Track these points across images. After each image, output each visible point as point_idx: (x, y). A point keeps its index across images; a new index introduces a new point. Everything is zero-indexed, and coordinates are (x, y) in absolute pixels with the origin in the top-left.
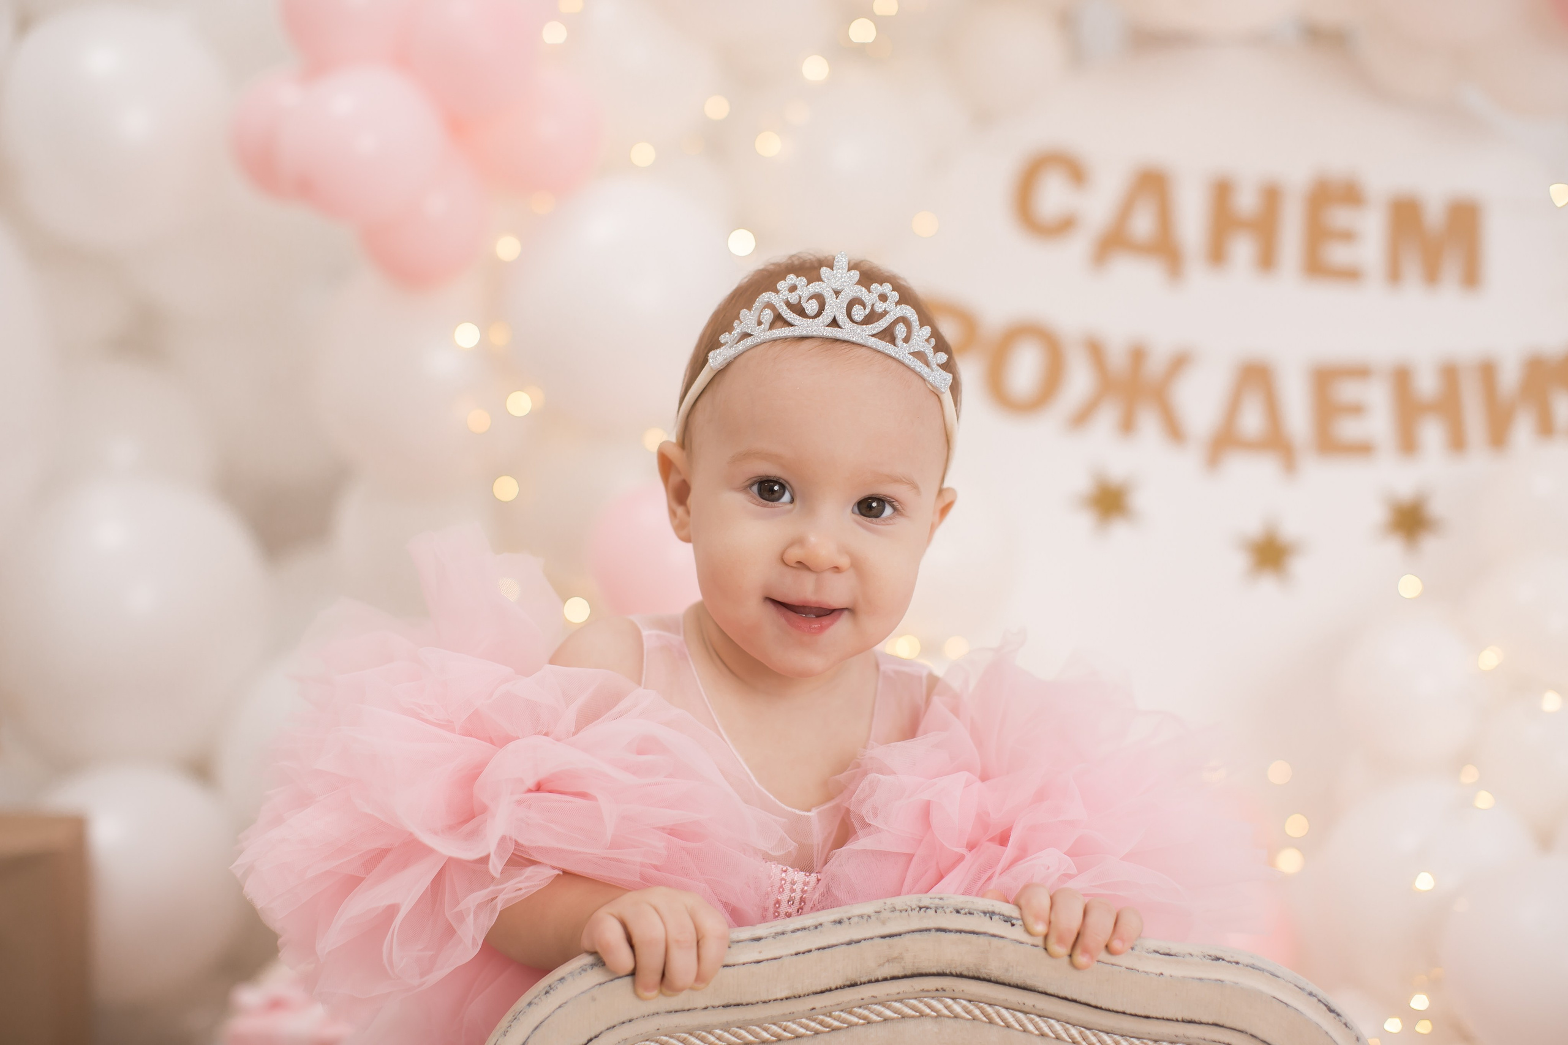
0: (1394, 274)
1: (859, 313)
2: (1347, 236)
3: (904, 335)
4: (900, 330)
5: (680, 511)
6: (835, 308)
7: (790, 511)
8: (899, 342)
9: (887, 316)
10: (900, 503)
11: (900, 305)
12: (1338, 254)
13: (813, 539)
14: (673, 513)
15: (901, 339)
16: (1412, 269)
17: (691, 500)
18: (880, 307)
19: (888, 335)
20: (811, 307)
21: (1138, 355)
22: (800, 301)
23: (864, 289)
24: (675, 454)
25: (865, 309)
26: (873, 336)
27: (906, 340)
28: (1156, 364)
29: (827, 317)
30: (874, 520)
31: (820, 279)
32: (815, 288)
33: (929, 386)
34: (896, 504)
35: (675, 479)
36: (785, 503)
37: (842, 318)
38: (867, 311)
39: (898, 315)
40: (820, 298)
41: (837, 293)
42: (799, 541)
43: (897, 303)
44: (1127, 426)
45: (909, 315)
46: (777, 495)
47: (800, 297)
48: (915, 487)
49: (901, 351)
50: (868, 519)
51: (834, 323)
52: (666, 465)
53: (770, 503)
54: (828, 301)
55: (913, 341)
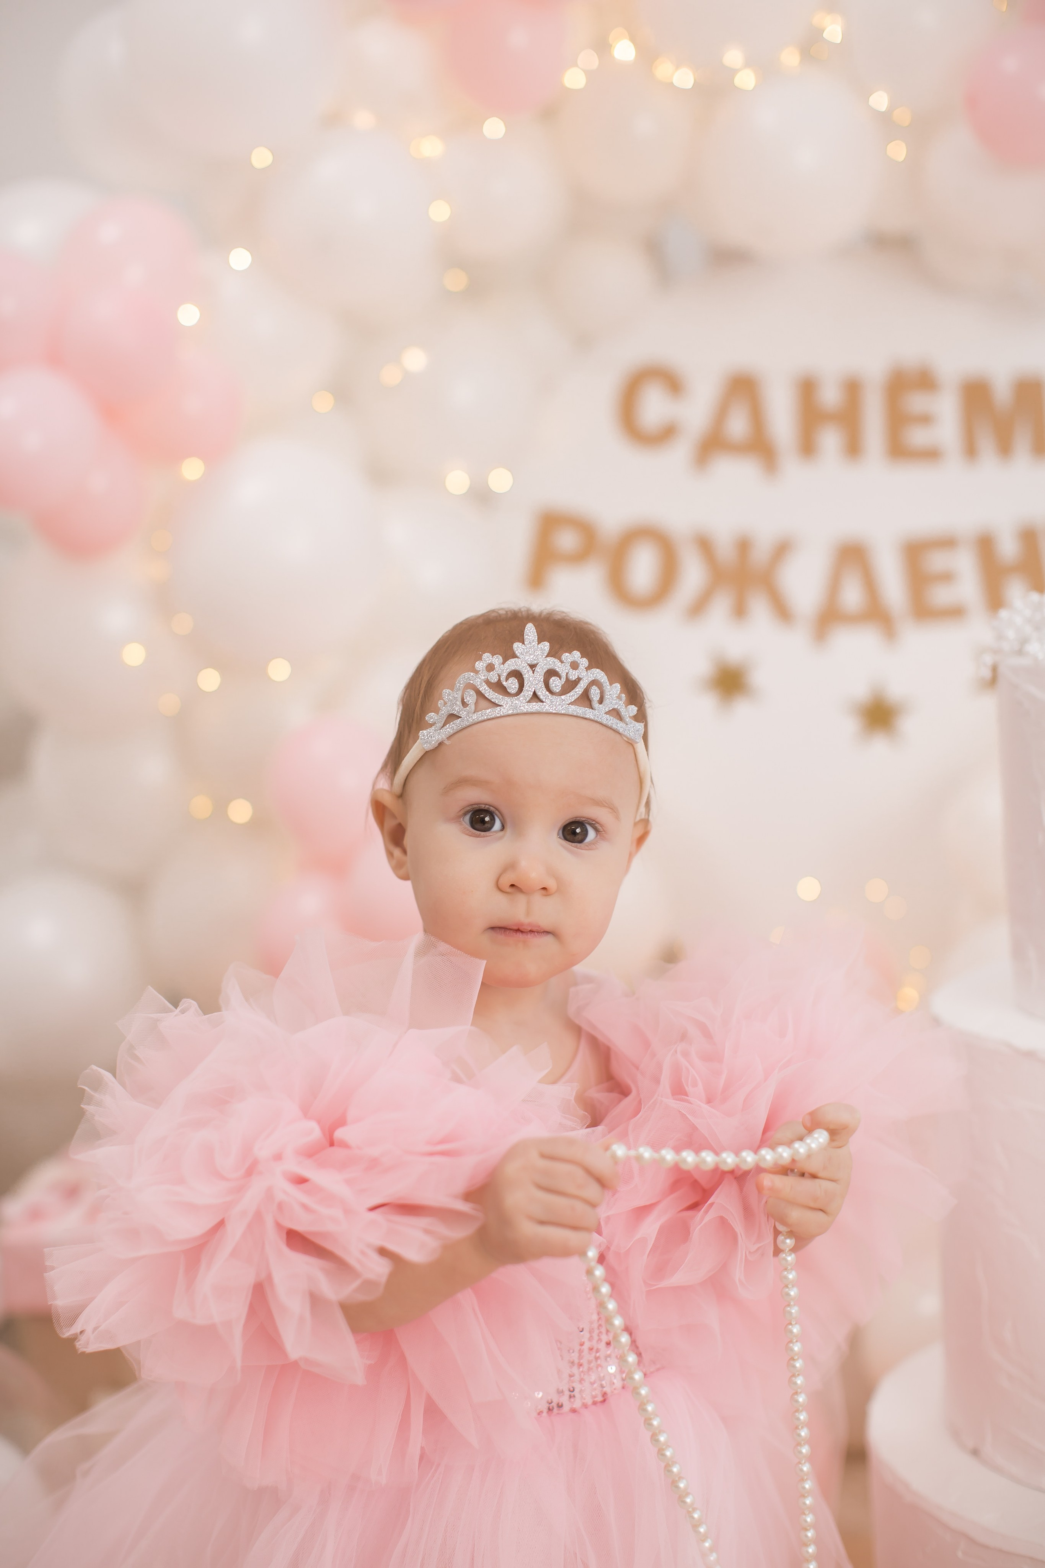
0: (971, 450)
1: (556, 684)
2: (926, 419)
3: (598, 698)
4: (595, 693)
5: (397, 852)
6: (534, 681)
7: (501, 838)
8: (596, 704)
9: (581, 682)
10: (601, 826)
11: (590, 669)
12: (918, 437)
13: (524, 864)
14: (390, 854)
15: (596, 702)
16: (986, 444)
17: (408, 841)
18: (573, 676)
19: (585, 699)
20: (512, 685)
21: (744, 546)
22: (499, 679)
23: (556, 660)
24: (388, 800)
25: (560, 679)
26: (571, 703)
27: (601, 701)
28: (761, 553)
29: (528, 693)
30: (579, 845)
31: (514, 656)
32: (511, 664)
33: (625, 738)
34: (597, 825)
35: (390, 823)
36: (496, 832)
37: (542, 693)
38: (564, 680)
39: (590, 679)
40: (517, 675)
41: (533, 667)
42: (511, 866)
43: (588, 669)
44: (740, 611)
45: (599, 678)
46: (486, 825)
47: (499, 676)
48: (613, 809)
49: (599, 712)
50: (573, 844)
51: (535, 697)
52: (380, 810)
53: (483, 833)
54: (526, 676)
55: (606, 701)
